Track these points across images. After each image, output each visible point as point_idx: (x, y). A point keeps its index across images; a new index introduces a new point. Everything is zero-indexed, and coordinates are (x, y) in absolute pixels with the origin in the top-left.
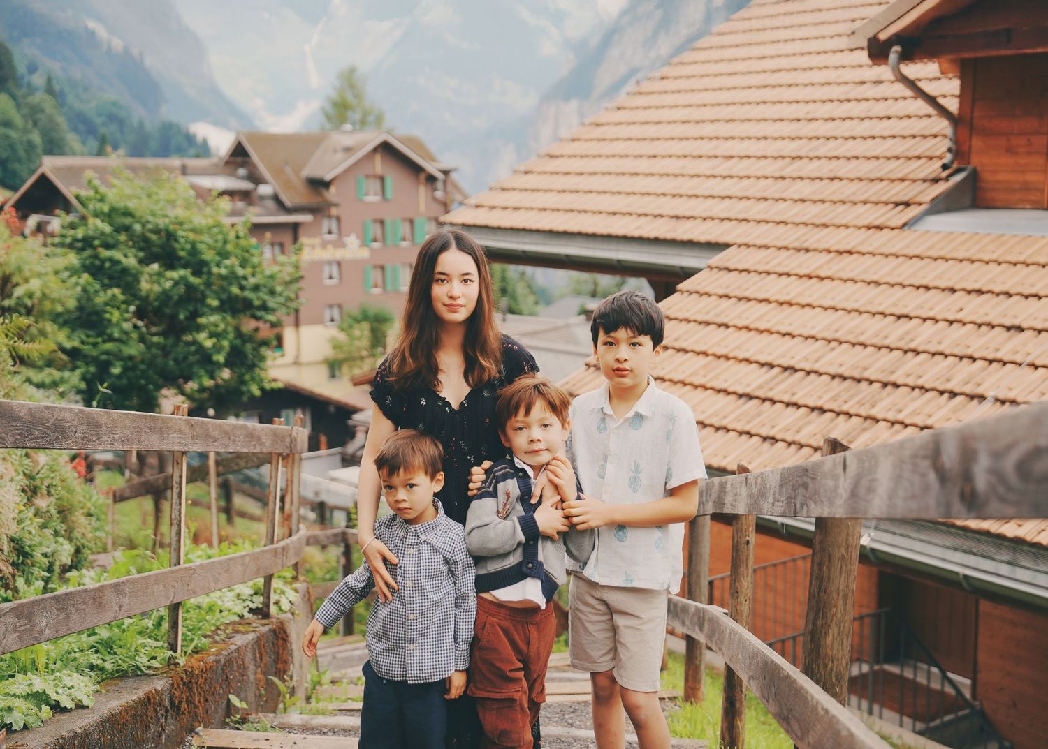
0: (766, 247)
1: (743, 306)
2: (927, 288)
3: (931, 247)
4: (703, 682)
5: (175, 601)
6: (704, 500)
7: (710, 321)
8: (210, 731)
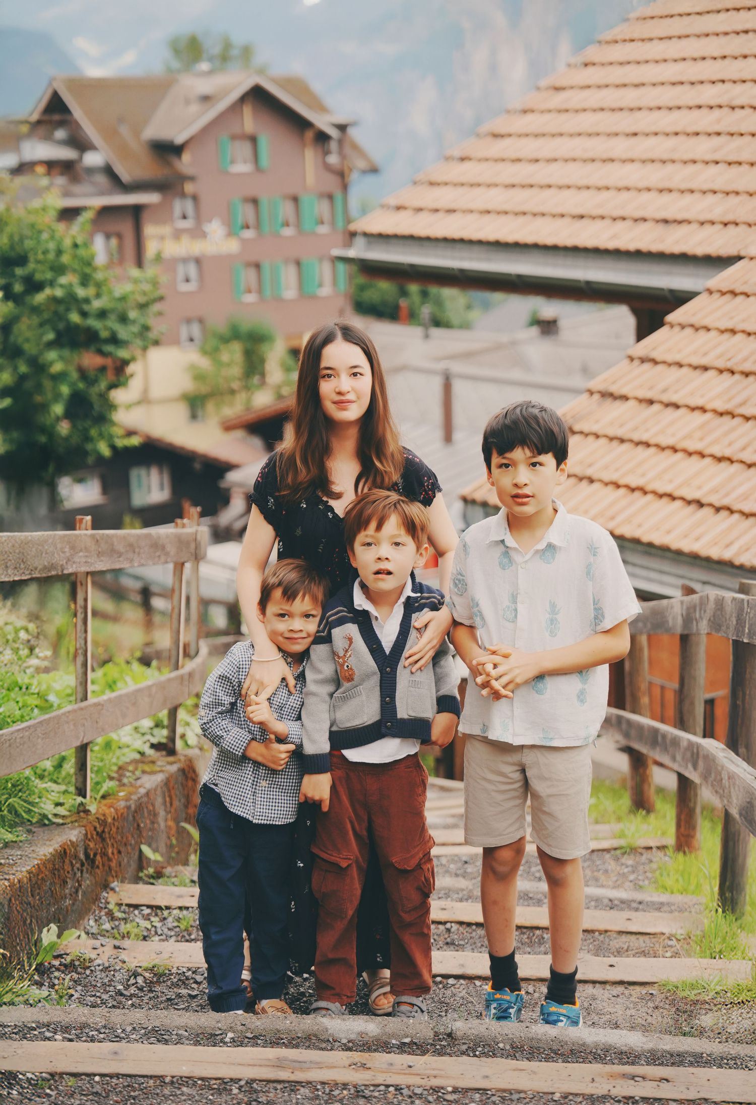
1: (753, 342)
4: (698, 828)
5: (85, 741)
6: (698, 615)
7: (709, 364)
8: (125, 885)
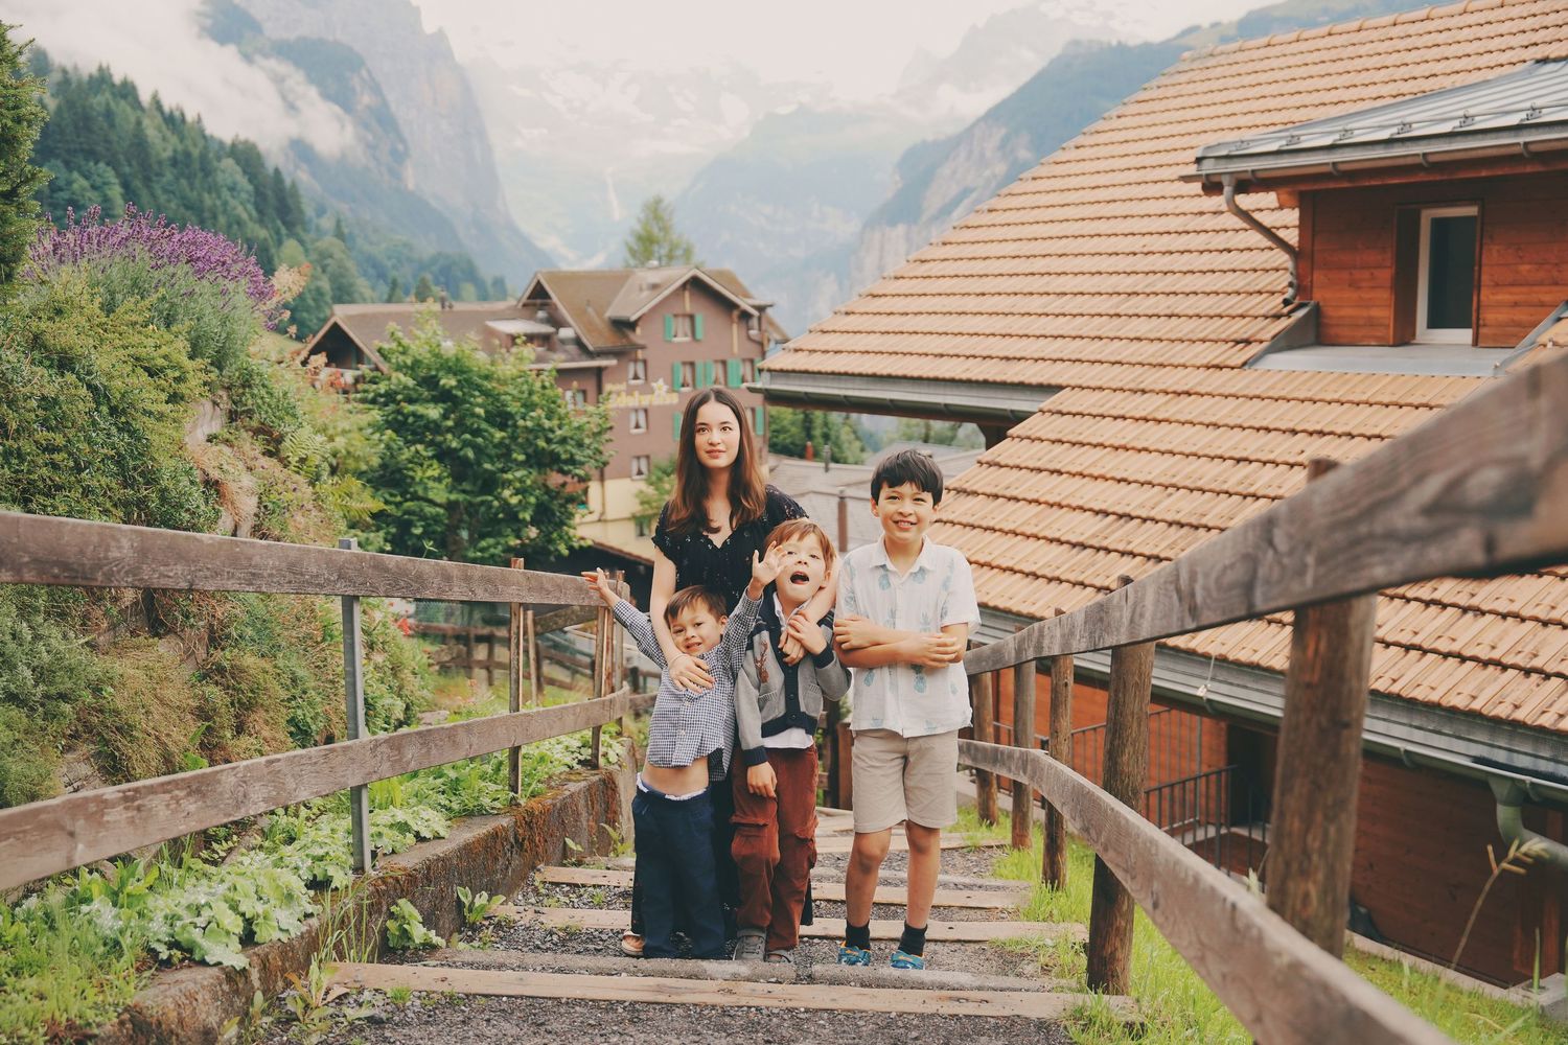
0: (1101, 388)
1: (1077, 450)
2: (1268, 430)
3: (1272, 388)
4: (1030, 830)
5: (515, 746)
6: (1026, 646)
7: (1042, 467)
8: (551, 868)
